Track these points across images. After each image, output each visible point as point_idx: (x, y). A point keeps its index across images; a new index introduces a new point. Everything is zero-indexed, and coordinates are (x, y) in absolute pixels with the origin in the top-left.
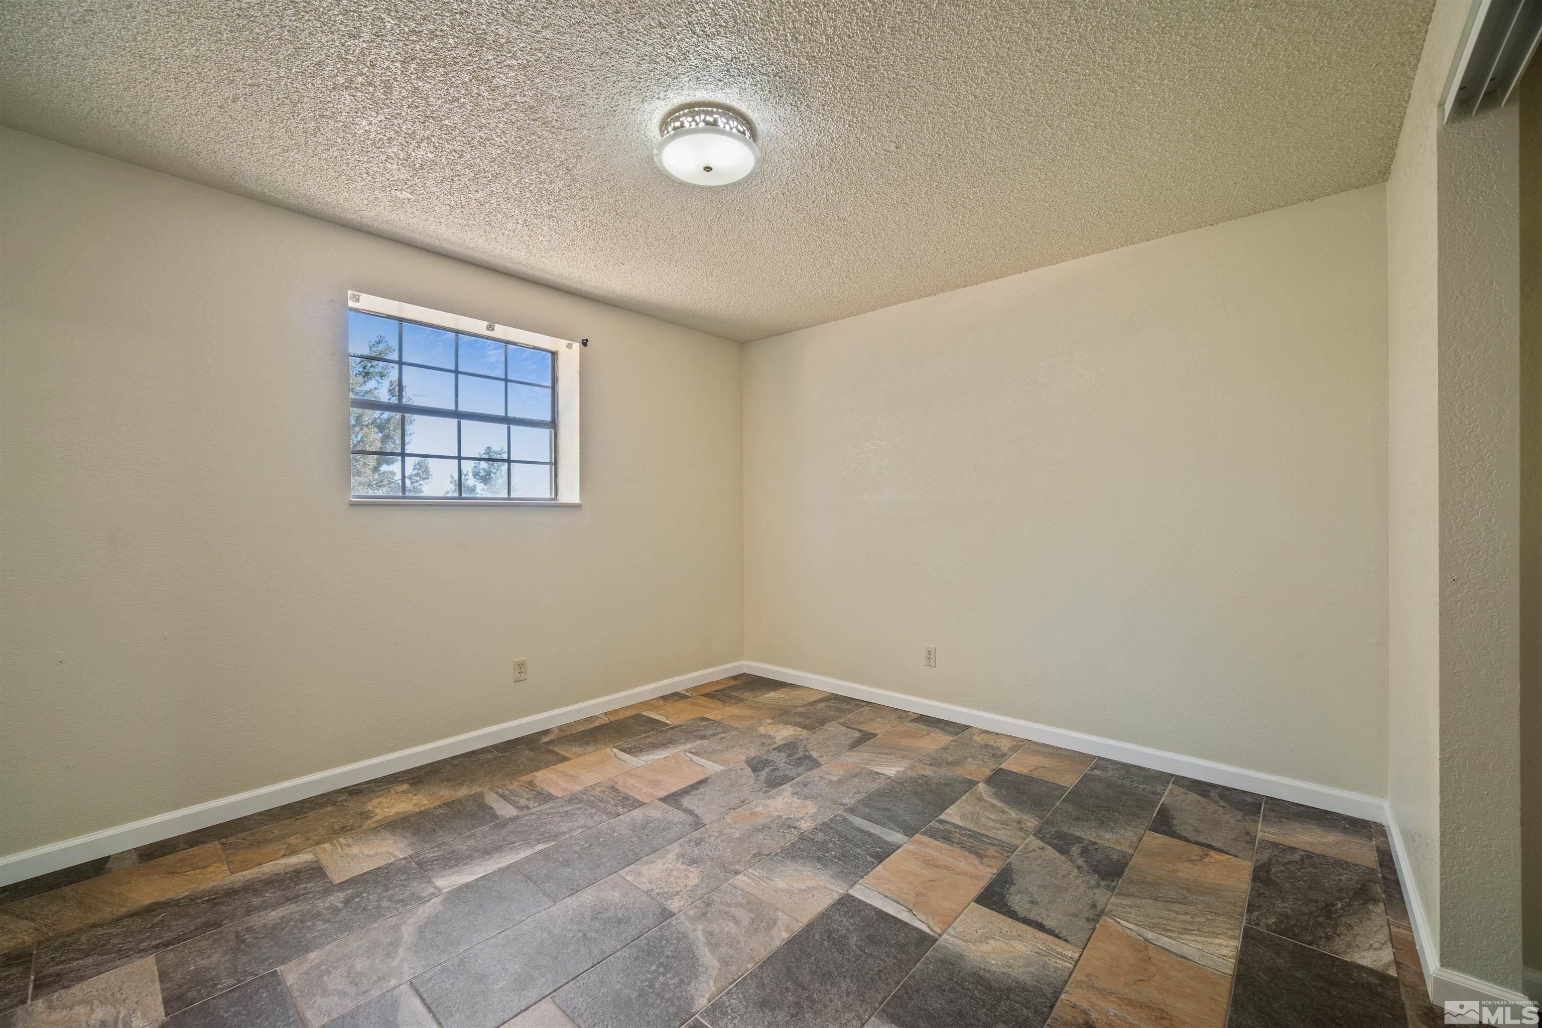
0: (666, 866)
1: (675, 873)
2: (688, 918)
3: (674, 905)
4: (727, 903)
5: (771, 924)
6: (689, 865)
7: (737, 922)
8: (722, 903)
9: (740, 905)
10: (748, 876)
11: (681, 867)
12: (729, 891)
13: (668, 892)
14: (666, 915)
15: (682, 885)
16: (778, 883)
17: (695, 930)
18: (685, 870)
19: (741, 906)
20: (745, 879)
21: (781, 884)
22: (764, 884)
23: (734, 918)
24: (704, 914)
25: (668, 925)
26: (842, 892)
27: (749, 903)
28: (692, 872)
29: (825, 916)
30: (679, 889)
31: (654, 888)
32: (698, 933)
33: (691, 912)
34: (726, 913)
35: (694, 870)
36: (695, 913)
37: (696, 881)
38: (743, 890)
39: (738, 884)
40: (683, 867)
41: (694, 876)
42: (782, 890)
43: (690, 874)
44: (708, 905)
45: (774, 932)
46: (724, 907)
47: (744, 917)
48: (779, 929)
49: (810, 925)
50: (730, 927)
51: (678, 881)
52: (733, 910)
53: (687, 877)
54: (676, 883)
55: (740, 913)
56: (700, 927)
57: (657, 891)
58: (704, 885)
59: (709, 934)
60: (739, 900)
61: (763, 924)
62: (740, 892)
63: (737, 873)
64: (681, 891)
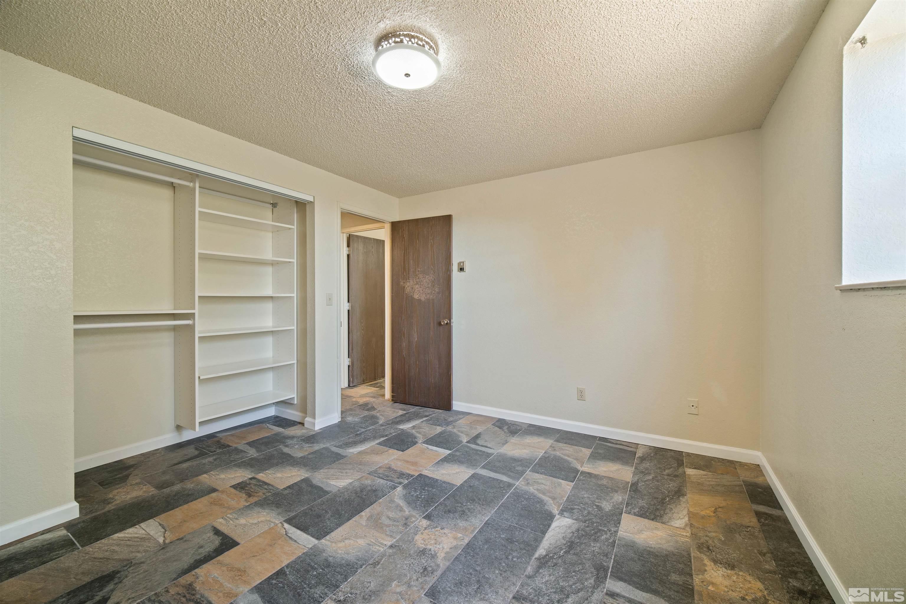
0: (441, 546)
1: (433, 542)
2: (415, 517)
3: (425, 523)
4: (395, 526)
5: (370, 518)
6: (425, 549)
7: (389, 517)
8: (398, 526)
9: (388, 526)
10: (382, 544)
11: (431, 547)
12: (395, 533)
13: (432, 529)
14: (428, 517)
15: (425, 534)
16: (363, 542)
17: (409, 512)
18: (427, 545)
19: (386, 525)
20: (385, 543)
21: (361, 542)
22: (372, 540)
23: (390, 519)
24: (407, 519)
25: (424, 512)
26: (323, 541)
27: (382, 527)
28: (421, 544)
29: (339, 525)
30: (426, 531)
31: (441, 530)
32: (407, 511)
33: (414, 519)
34: (395, 521)
35: (421, 546)
36: (412, 519)
37: (417, 537)
38: (387, 535)
39: (389, 539)
40: (429, 547)
41: (420, 541)
42: (361, 537)
43: (423, 542)
44: (406, 524)
45: (368, 515)
46: (396, 524)
47: (385, 520)
48: (366, 516)
49: (349, 519)
50: (391, 515)
51: (428, 537)
52: (391, 523)
53: (424, 540)
54: (429, 535)
55: (387, 522)
56: (407, 513)
57: (439, 529)
58: (411, 536)
59: (402, 510)
60: (388, 529)
61: (374, 518)
62: (388, 533)
63: (391, 547)
64: (424, 530)
